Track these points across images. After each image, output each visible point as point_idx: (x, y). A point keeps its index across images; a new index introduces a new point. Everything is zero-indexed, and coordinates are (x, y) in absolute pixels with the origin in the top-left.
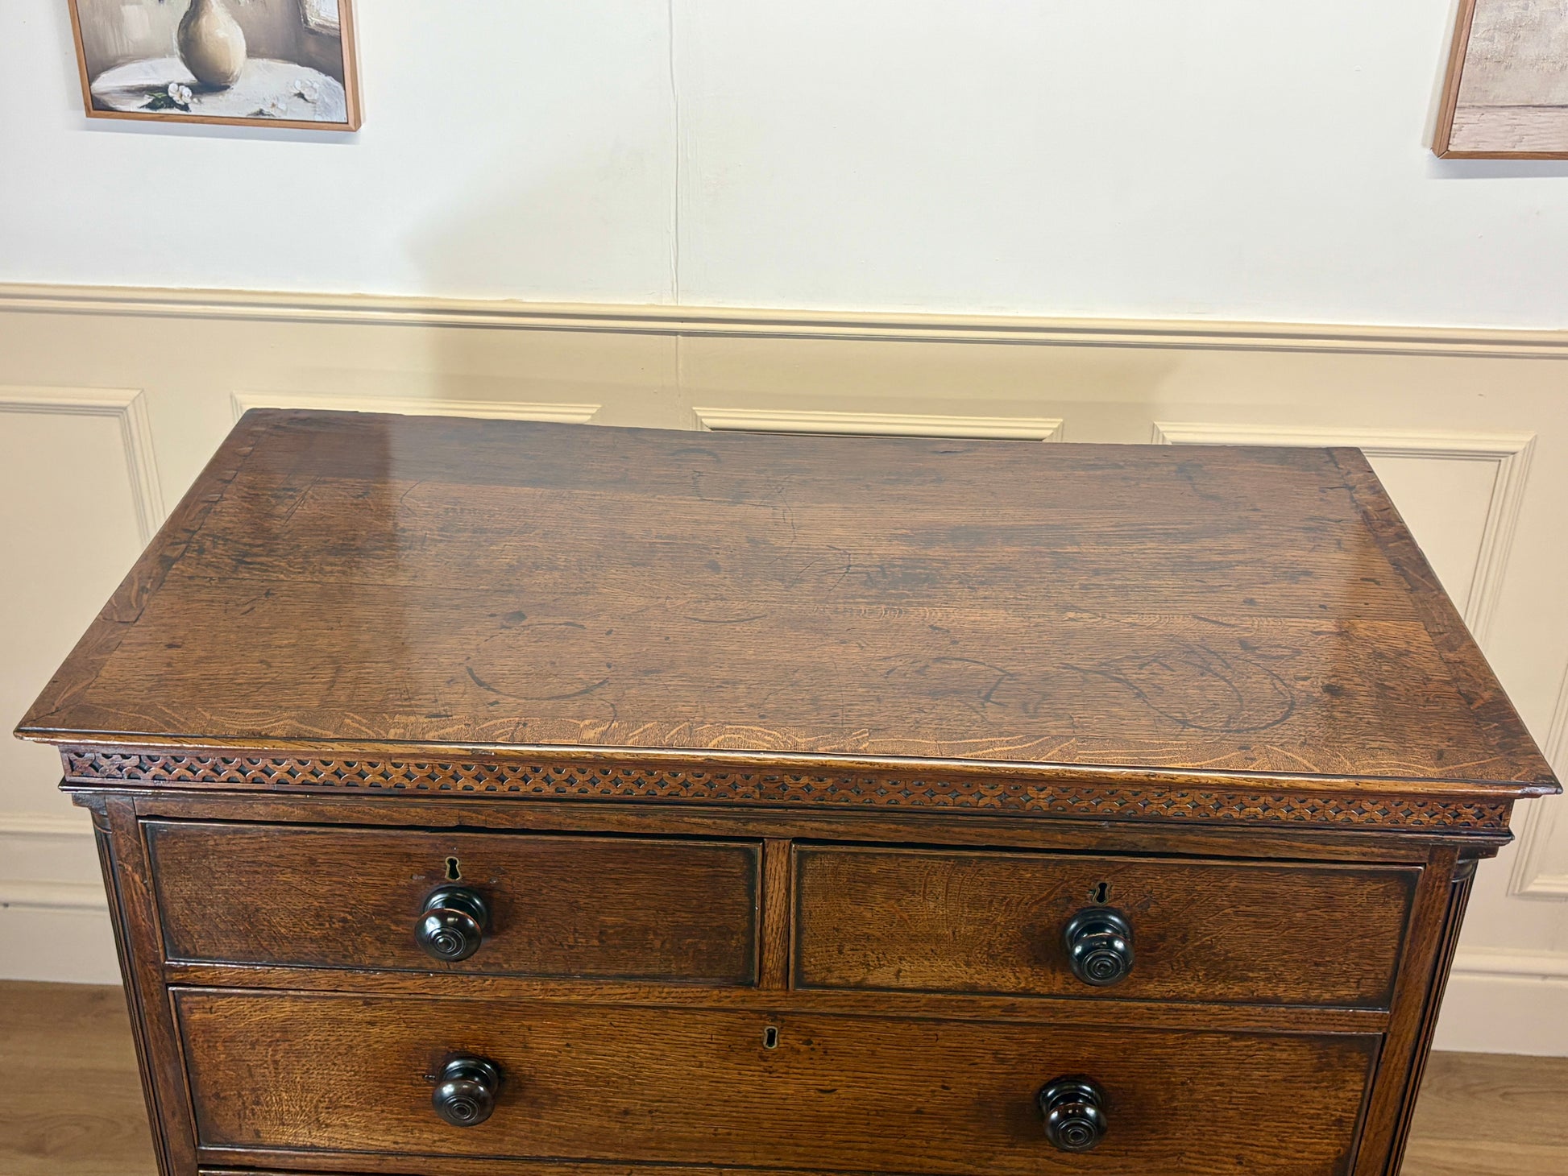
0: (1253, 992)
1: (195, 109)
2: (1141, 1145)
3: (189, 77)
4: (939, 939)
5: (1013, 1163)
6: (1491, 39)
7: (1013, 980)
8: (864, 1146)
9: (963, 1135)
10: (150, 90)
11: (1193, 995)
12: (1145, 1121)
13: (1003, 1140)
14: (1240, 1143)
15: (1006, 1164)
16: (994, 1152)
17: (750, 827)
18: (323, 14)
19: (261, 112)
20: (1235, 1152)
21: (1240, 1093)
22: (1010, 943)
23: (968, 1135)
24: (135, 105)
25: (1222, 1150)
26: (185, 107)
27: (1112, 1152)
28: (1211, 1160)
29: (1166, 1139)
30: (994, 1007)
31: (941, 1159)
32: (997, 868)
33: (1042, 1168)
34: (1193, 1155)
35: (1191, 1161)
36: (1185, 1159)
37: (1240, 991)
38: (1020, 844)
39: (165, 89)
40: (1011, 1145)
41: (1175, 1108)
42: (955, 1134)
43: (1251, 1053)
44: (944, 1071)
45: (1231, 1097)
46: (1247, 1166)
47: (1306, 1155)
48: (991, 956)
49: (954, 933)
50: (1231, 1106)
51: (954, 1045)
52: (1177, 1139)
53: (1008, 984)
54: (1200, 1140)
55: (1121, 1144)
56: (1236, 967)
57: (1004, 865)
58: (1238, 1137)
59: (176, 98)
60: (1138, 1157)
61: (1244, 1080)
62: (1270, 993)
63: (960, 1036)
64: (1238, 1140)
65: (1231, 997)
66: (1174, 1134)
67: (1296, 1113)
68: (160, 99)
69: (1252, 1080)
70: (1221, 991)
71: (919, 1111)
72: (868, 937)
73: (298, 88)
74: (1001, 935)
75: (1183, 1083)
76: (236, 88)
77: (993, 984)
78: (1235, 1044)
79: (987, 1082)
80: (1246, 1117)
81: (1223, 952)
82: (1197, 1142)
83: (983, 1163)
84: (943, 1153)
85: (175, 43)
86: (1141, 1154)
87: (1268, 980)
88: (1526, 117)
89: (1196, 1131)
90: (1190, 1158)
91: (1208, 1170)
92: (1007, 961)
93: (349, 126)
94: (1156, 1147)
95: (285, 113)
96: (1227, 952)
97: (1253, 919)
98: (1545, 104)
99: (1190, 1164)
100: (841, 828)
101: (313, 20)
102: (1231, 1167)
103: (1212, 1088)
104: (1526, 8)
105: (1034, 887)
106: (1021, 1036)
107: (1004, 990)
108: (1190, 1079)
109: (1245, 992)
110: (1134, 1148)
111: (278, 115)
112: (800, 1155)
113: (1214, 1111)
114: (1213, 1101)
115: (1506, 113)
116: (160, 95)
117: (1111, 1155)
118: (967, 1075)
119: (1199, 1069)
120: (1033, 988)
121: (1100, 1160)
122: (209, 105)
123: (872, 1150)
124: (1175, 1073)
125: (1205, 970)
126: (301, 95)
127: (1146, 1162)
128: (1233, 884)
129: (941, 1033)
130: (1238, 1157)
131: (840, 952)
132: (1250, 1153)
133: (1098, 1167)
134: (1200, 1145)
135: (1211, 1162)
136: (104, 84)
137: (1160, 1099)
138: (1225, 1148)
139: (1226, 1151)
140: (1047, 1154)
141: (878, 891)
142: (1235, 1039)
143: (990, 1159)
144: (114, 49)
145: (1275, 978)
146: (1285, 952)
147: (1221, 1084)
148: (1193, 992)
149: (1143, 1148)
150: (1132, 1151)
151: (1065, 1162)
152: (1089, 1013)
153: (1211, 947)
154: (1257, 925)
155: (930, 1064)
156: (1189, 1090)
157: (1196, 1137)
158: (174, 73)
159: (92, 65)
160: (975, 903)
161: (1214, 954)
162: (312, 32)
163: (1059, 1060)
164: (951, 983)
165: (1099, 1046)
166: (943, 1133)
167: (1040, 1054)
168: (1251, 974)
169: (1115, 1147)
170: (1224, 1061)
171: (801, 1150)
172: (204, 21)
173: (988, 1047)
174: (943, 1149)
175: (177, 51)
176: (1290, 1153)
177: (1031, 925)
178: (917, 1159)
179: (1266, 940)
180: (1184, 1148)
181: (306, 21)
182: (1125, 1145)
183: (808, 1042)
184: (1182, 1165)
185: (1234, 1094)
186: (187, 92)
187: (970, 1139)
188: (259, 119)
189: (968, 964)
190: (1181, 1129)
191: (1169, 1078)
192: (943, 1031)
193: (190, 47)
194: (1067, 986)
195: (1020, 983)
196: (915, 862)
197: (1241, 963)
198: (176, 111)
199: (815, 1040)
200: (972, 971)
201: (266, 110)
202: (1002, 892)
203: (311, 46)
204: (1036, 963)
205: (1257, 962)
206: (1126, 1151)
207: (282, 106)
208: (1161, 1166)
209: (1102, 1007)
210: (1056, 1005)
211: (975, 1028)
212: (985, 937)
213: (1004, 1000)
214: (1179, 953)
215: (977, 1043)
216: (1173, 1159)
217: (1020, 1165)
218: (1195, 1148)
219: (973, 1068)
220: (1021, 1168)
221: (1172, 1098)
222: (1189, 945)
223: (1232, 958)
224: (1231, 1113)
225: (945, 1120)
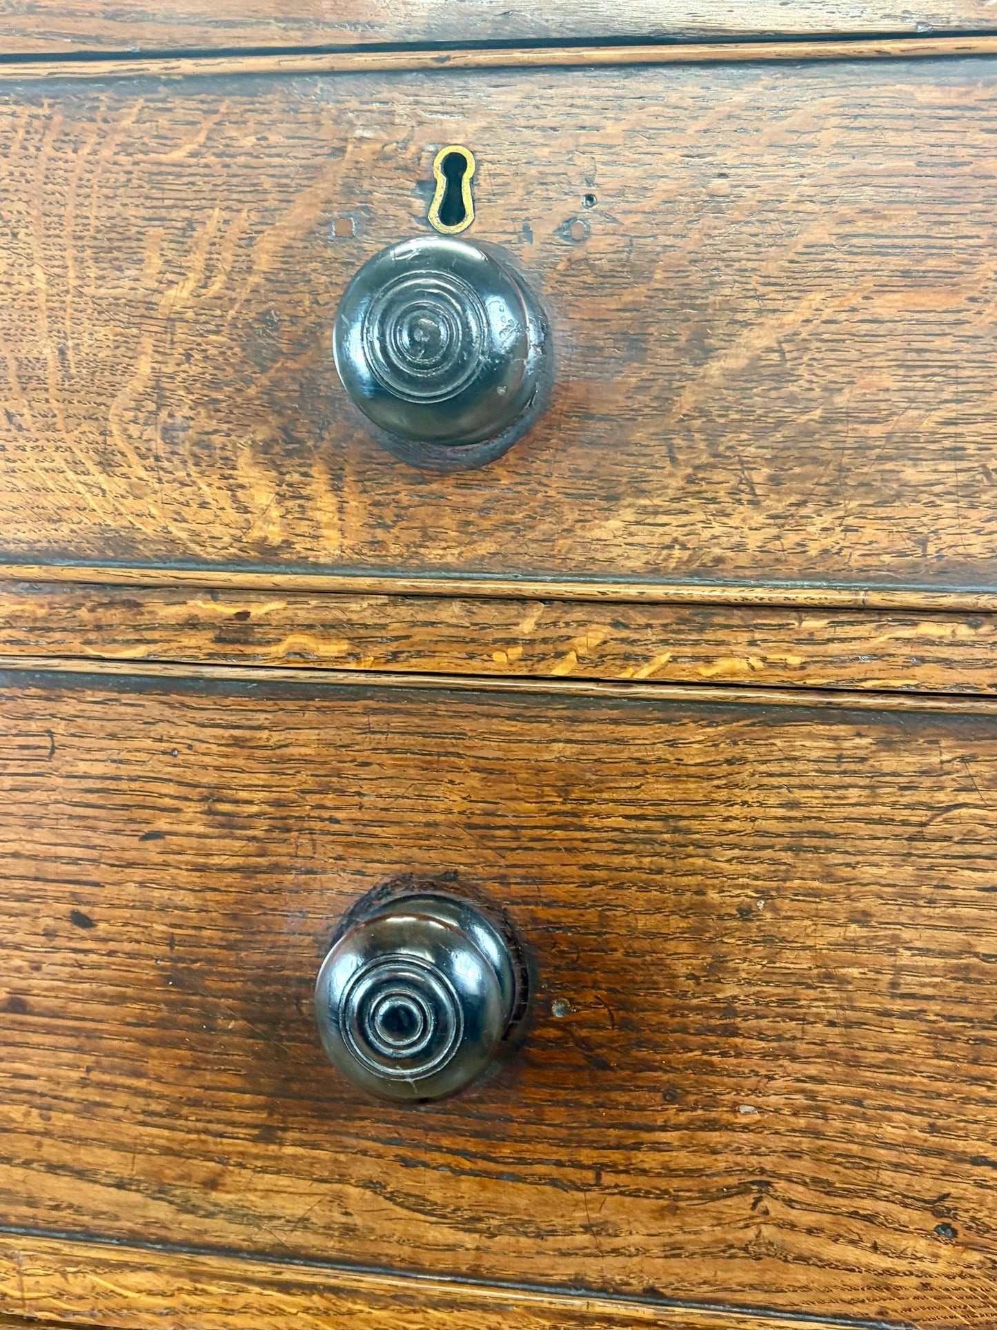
0: (923, 543)
2: (637, 1146)
4: (27, 379)
5: (278, 1201)
7: (231, 515)
9: (137, 1092)
11: (743, 559)
12: (644, 1054)
13: (248, 1117)
14: (940, 1153)
16: (223, 1159)
20: (926, 1186)
21: (926, 952)
22: (215, 384)
23: (147, 1094)
25: (886, 1176)
27: (555, 1172)
28: (854, 1214)
29: (712, 1125)
30: (193, 624)
31: (81, 1174)
32: (163, 120)
33: (357, 1220)
34: (798, 1192)
35: (795, 1215)
36: (776, 1209)
37: (883, 540)
40: (267, 1134)
41: (729, 1010)
42: (115, 1087)
43: (942, 797)
44: (75, 861)
45: (898, 970)
46: (969, 1246)
48: (168, 433)
49: (62, 352)
50: (898, 1006)
51: (99, 769)
52: (745, 1128)
53: (217, 530)
54: (818, 1135)
55: (580, 1144)
56: (862, 447)
58: (933, 1129)
60: (635, 1194)
61: (931, 902)
63: (113, 736)
64: (934, 1140)
65: (856, 560)
66: (734, 1108)
69: (955, 903)
70: (828, 542)
74: (188, 357)
75: (745, 913)
77: (177, 531)
78: (889, 762)
79: (187, 899)
80: (946, 1048)
81: (818, 392)
82: (806, 1143)
83: (196, 1196)
84: (87, 1157)
86: (642, 1182)
89: (801, 1100)
90: (790, 1203)
91: (851, 1254)
92: (208, 446)
94: (683, 1159)
96: (832, 389)
97: (895, 262)
99: (793, 1226)
102: (922, 1245)
103: (835, 934)
105: (267, 183)
106: (276, 737)
107: (210, 553)
108: (764, 894)
109: (901, 545)
110: (617, 1156)
113: (849, 1025)
114: (843, 981)
117: (554, 1183)
118: (138, 874)
119: (787, 857)
120: (288, 544)
121: (521, 1198)
124: (717, 874)
125: (770, 461)
127: (660, 1213)
129: (60, 728)
130: (936, 1206)
132: (972, 1192)
133: (518, 1227)
134: (816, 1155)
135: (857, 1225)
137: (682, 969)
138: (897, 1167)
139: (901, 1180)
140: (369, 1169)
142: (887, 744)
143: (212, 1184)
147: (863, 918)
148: (740, 548)
149: (649, 1160)
150: (614, 1168)
151: (419, 1205)
152: (452, 640)
153: (781, 377)
154: (911, 280)
155: (38, 834)
156: (768, 940)
157: (802, 1122)
160: (112, 249)
161: (792, 399)
163: (382, 823)
164: (65, 529)
165: (491, 772)
166: (84, 1083)
167: (330, 799)
168: (911, 474)
169: (563, 1154)
170: (862, 829)
173: (189, 776)
174: (84, 1141)
177: (264, 317)
178: (19, 1173)
179: (947, 343)
180: (768, 1163)
182: (593, 1145)
184: (768, 1232)
185: (905, 958)
187: (155, 1106)
189: (106, 464)
190: (754, 1091)
191: (700, 892)
192: (69, 719)
194: (380, 534)
195: (249, 526)
197: (876, 430)
200: (115, 485)
202: (180, 204)
204: (289, 454)
205: (927, 425)
206: (599, 1169)
208: (708, 1232)
209: (488, 613)
210: (357, 610)
211: (152, 707)
212: (144, 367)
213: (213, 592)
214: (687, 400)
215: (158, 766)
216: (739, 1206)
217: (298, 1209)
218: (804, 1166)
219: (152, 851)
220: (303, 1223)
221: (717, 969)
222: (714, 368)
223: (849, 416)
224: (903, 1033)
225: (85, 1039)
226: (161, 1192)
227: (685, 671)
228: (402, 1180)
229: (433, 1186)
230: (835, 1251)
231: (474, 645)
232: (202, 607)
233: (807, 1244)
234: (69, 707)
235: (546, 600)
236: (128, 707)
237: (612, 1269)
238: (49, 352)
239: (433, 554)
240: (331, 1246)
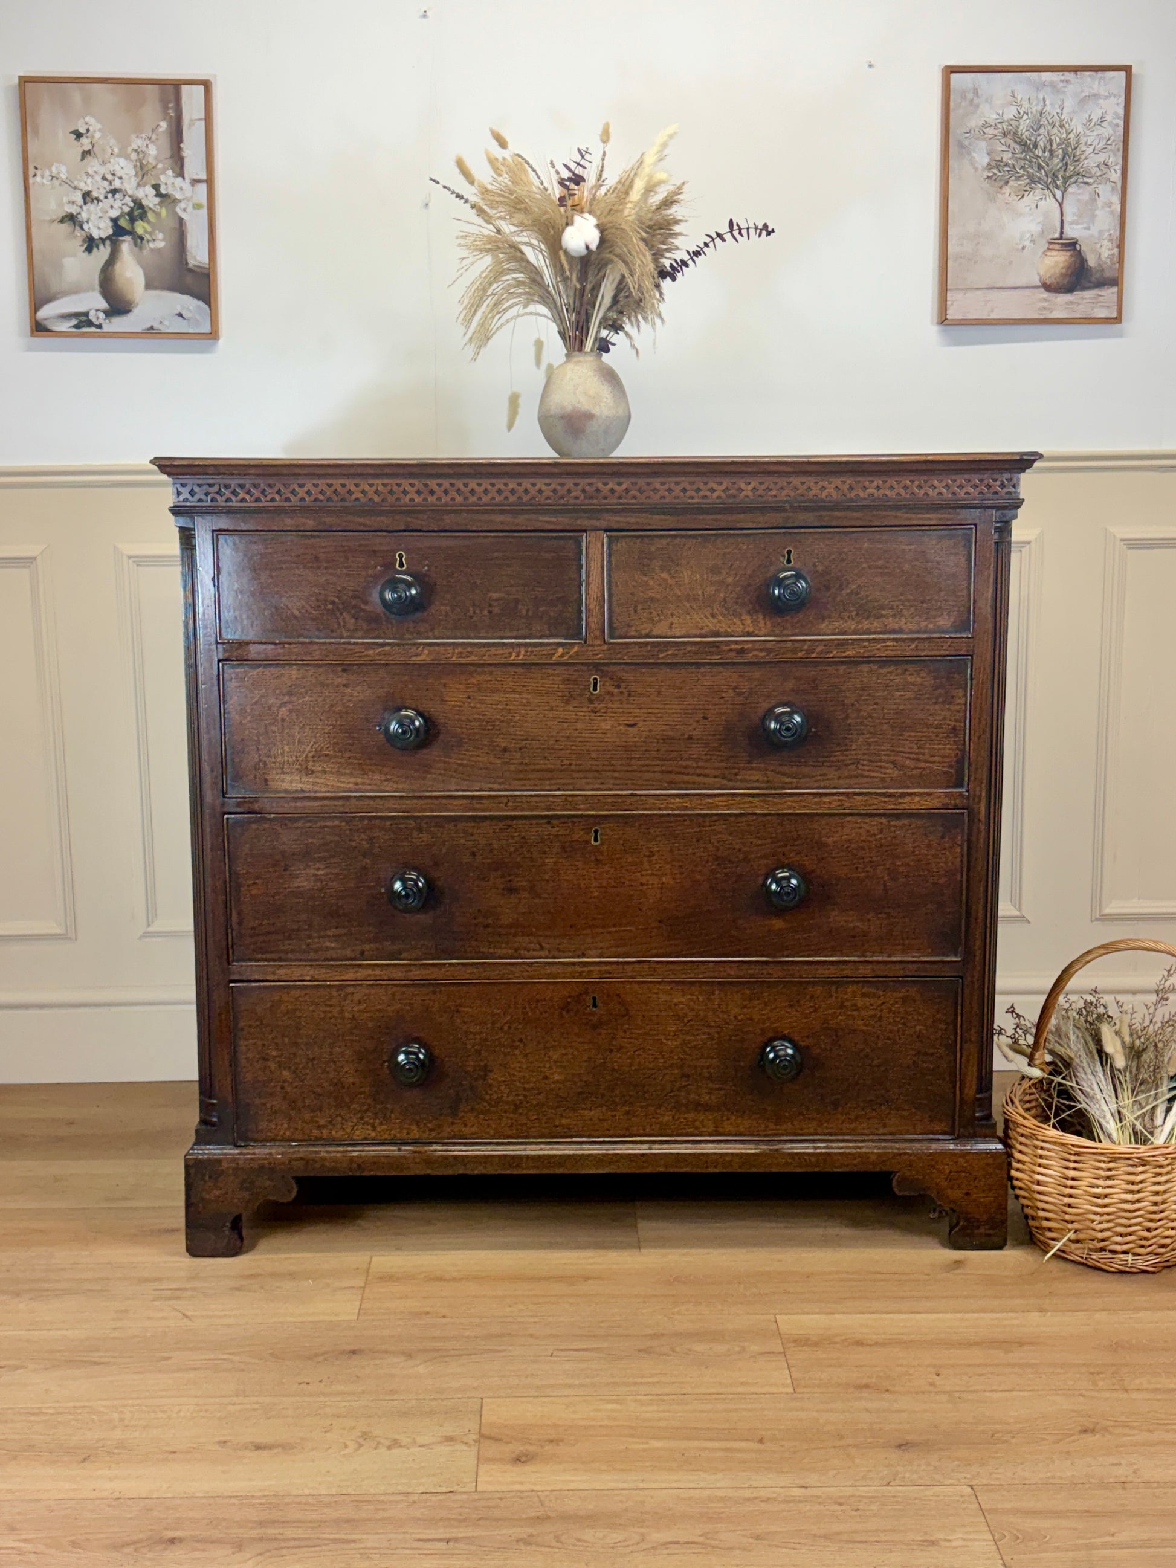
1: (107, 328)
2: (831, 756)
3: (104, 305)
4: (695, 599)
5: (752, 776)
6: (962, 245)
7: (741, 626)
8: (657, 769)
10: (76, 315)
11: (851, 630)
12: (832, 736)
13: (747, 759)
15: (747, 777)
16: (739, 768)
17: (578, 522)
18: (198, 258)
19: (152, 328)
20: (892, 758)
21: (889, 710)
22: (738, 598)
23: (720, 756)
24: (65, 326)
26: (100, 326)
27: (814, 764)
29: (847, 750)
30: (731, 650)
32: (726, 542)
33: (769, 779)
34: (865, 763)
35: (864, 767)
36: (860, 767)
37: (878, 626)
38: (739, 525)
39: (87, 314)
40: (749, 762)
41: (850, 725)
42: (713, 755)
43: (892, 678)
44: (704, 705)
45: (884, 714)
46: (900, 770)
47: (937, 759)
48: (727, 609)
49: (703, 592)
50: (884, 721)
51: (709, 683)
52: (854, 750)
53: (738, 629)
54: (869, 750)
55: (819, 757)
56: (874, 607)
57: (731, 540)
58: (892, 747)
59: (94, 320)
60: (831, 767)
61: (890, 699)
62: (896, 626)
63: (712, 676)
64: (892, 749)
66: (851, 746)
67: (926, 724)
68: (83, 320)
69: (895, 699)
70: (867, 627)
71: (690, 738)
72: (652, 599)
73: (179, 309)
74: (732, 593)
75: (853, 705)
76: (136, 311)
78: (881, 671)
79: (730, 711)
81: (865, 597)
82: (866, 752)
84: (707, 771)
85: (97, 282)
86: (832, 764)
87: (894, 616)
88: (994, 295)
89: (865, 743)
90: (863, 765)
91: (876, 774)
92: (736, 612)
93: (213, 335)
94: (841, 758)
95: (168, 327)
96: (867, 596)
98: (1004, 285)
99: (864, 770)
100: (633, 520)
101: (192, 263)
102: (891, 772)
103: (871, 707)
104: (980, 224)
105: (749, 556)
106: (750, 674)
107: (736, 634)
108: (856, 700)
110: (827, 759)
111: (163, 329)
112: (616, 778)
113: (875, 726)
114: (873, 717)
115: (979, 293)
116: (83, 318)
117: (814, 766)
118: (719, 707)
119: (861, 692)
120: (753, 632)
121: (806, 770)
122: (118, 324)
123: (662, 772)
124: (847, 697)
125: (856, 611)
126: (180, 315)
127: (836, 770)
128: (866, 545)
130: (894, 762)
131: (636, 611)
132: (901, 759)
133: (807, 775)
134: (869, 754)
135: (877, 768)
136: (46, 312)
137: (840, 718)
139: (886, 758)
140: (772, 768)
141: (657, 564)
142: (880, 667)
143: (736, 774)
144: (54, 288)
145: (897, 615)
146: (902, 594)
147: (876, 704)
148: (850, 628)
149: (834, 759)
150: (826, 762)
151: (784, 774)
152: (790, 650)
153: (857, 593)
155: (694, 700)
156: (857, 710)
157: (865, 748)
158: (94, 302)
159: (38, 300)
160: (715, 570)
161: (860, 598)
162: (190, 270)
164: (703, 631)
165: (798, 679)
166: (706, 755)
168: (883, 613)
169: (815, 760)
170: (876, 685)
171: (616, 775)
172: (118, 267)
173: (730, 684)
175: (97, 287)
176: (927, 757)
177: (749, 584)
178: (690, 777)
179: (890, 586)
180: (859, 757)
181: (187, 263)
182: (821, 757)
183: (618, 687)
184: (858, 771)
185: (885, 711)
186: (102, 315)
187: (722, 758)
188: (151, 332)
189: (713, 616)
190: (855, 742)
191: (843, 701)
192: (702, 673)
193: (107, 284)
194: (774, 628)
195: (745, 628)
196: (677, 540)
197: (876, 604)
198: (93, 329)
199: (623, 685)
200: (715, 621)
201: (156, 326)
202: (730, 561)
203: (189, 280)
204: (754, 612)
205: (886, 602)
206: (823, 762)
207: (166, 323)
208: (846, 773)
209: (797, 645)
210: (769, 645)
211: (721, 669)
212: (722, 595)
213: (736, 642)
214: (839, 599)
215: (723, 682)
216: (853, 767)
217: (756, 778)
218: (866, 757)
219: (722, 701)
220: (757, 781)
221: (847, 717)
222: (844, 592)
223: (871, 601)
224: (885, 727)
225: (707, 744)
226: (724, 778)
227: (839, 655)
228: (780, 769)
229: (785, 769)
230: (873, 774)
231: (794, 651)
232: (733, 646)
233: (866, 773)
234: (702, 670)
235: (810, 641)
236: (716, 669)
237: (826, 783)
238: (700, 592)
239: (786, 632)
240: (764, 785)
